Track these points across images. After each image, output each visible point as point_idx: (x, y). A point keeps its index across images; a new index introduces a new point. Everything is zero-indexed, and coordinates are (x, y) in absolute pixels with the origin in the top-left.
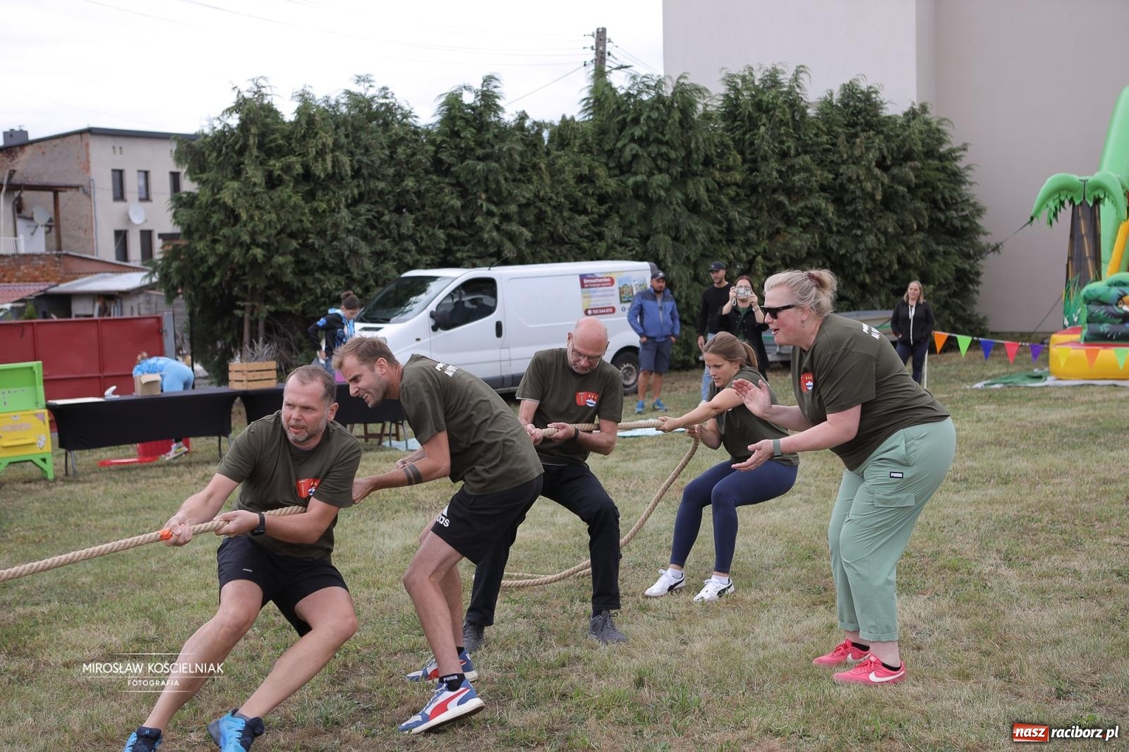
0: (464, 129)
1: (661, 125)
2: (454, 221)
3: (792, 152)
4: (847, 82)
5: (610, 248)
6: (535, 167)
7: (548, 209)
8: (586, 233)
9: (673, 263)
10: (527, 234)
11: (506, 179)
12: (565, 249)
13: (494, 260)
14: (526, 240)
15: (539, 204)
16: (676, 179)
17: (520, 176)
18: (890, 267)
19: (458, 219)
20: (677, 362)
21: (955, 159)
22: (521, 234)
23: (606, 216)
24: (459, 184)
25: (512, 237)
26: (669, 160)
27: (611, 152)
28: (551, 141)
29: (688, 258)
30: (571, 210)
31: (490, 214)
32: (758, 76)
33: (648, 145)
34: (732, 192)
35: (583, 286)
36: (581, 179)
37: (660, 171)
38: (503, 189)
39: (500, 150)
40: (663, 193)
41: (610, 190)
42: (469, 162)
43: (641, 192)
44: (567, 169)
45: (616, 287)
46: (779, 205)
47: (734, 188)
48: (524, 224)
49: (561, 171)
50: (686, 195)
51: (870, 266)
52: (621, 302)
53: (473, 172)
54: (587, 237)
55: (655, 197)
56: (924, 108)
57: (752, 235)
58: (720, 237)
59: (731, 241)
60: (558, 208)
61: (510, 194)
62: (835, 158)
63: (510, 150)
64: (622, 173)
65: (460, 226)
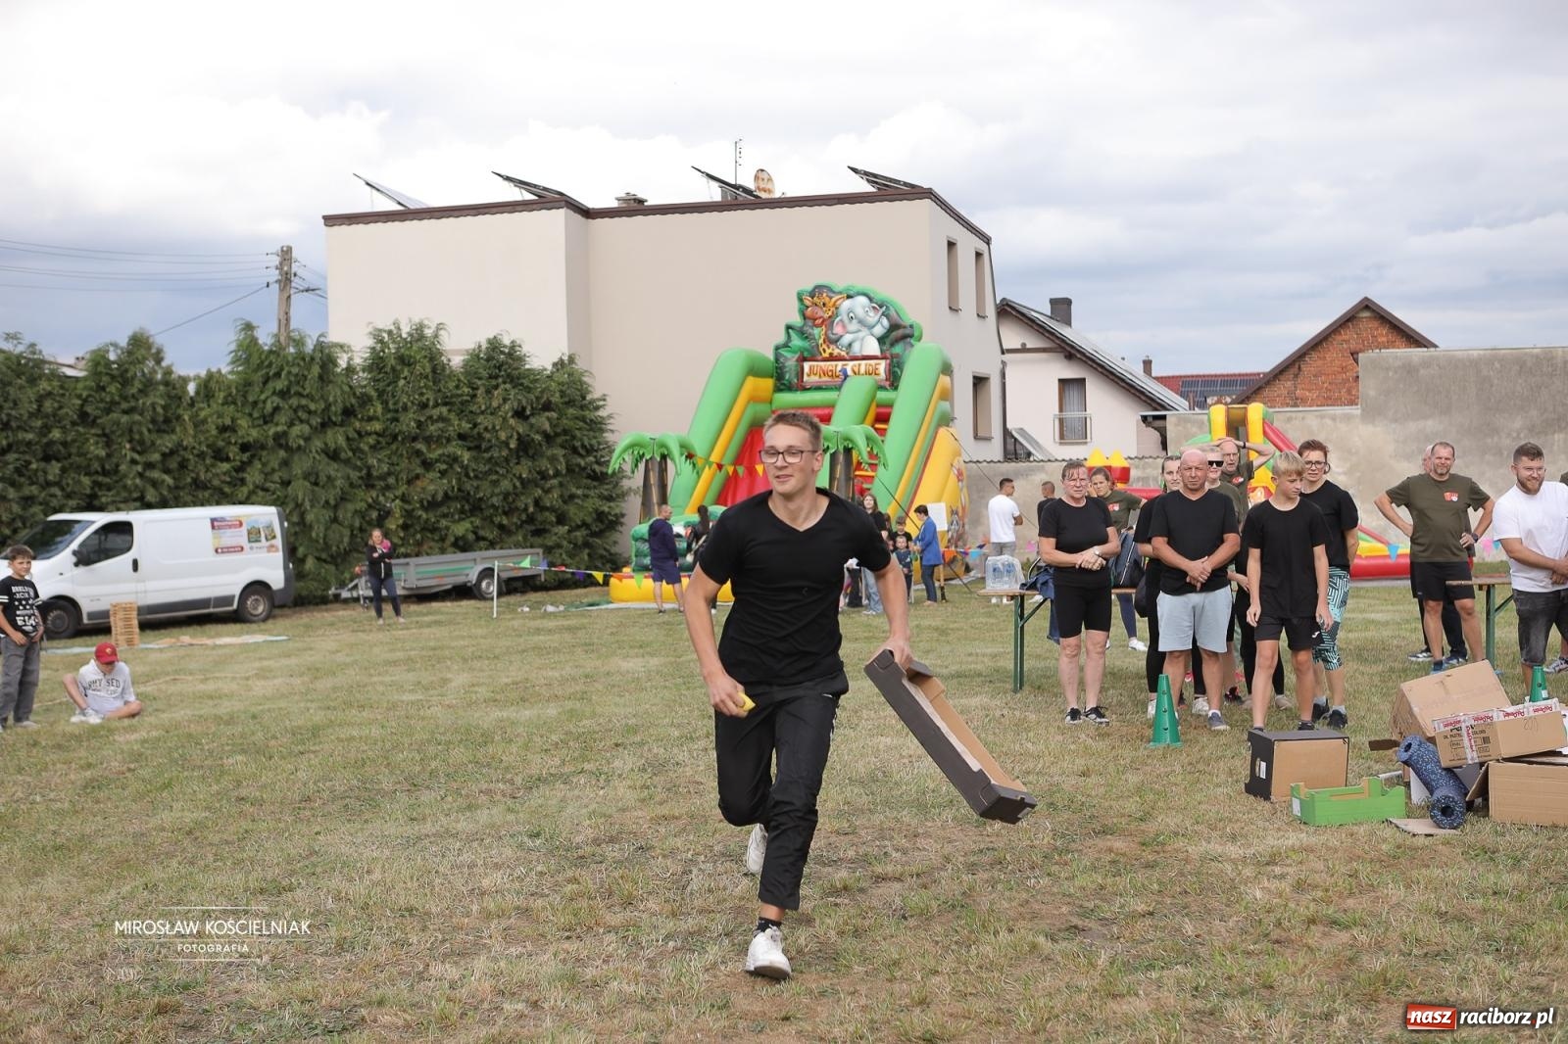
0: (110, 384)
1: (301, 379)
2: (99, 469)
3: (431, 403)
4: (491, 337)
5: (252, 493)
6: (179, 418)
7: (191, 457)
8: (228, 479)
9: (312, 506)
10: (169, 480)
11: (149, 431)
12: (207, 494)
13: (138, 504)
14: (168, 486)
15: (182, 453)
16: (316, 428)
17: (164, 427)
18: (526, 509)
19: (103, 468)
20: (315, 597)
21: (597, 408)
22: (163, 481)
23: (250, 462)
24: (105, 435)
25: (155, 484)
26: (310, 412)
27: (255, 403)
28: (197, 393)
29: (327, 502)
30: (213, 457)
31: (134, 462)
32: (405, 330)
33: (290, 398)
34: (371, 440)
35: (213, 527)
36: (223, 429)
37: (302, 421)
38: (146, 440)
39: (144, 404)
40: (302, 442)
41: (251, 440)
42: (114, 416)
43: (283, 441)
44: (209, 420)
45: (244, 530)
46: (418, 453)
47: (374, 436)
48: (167, 471)
49: (204, 421)
50: (326, 444)
51: (507, 509)
52: (250, 541)
53: (118, 423)
54: (229, 483)
55: (295, 446)
56: (571, 359)
57: (391, 480)
58: (360, 482)
59: (370, 486)
60: (201, 456)
61: (153, 443)
62: (474, 408)
63: (153, 405)
64: (266, 423)
65: (105, 473)
